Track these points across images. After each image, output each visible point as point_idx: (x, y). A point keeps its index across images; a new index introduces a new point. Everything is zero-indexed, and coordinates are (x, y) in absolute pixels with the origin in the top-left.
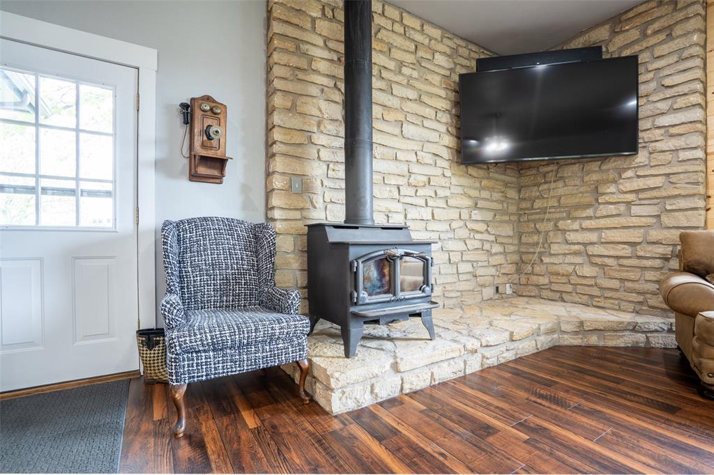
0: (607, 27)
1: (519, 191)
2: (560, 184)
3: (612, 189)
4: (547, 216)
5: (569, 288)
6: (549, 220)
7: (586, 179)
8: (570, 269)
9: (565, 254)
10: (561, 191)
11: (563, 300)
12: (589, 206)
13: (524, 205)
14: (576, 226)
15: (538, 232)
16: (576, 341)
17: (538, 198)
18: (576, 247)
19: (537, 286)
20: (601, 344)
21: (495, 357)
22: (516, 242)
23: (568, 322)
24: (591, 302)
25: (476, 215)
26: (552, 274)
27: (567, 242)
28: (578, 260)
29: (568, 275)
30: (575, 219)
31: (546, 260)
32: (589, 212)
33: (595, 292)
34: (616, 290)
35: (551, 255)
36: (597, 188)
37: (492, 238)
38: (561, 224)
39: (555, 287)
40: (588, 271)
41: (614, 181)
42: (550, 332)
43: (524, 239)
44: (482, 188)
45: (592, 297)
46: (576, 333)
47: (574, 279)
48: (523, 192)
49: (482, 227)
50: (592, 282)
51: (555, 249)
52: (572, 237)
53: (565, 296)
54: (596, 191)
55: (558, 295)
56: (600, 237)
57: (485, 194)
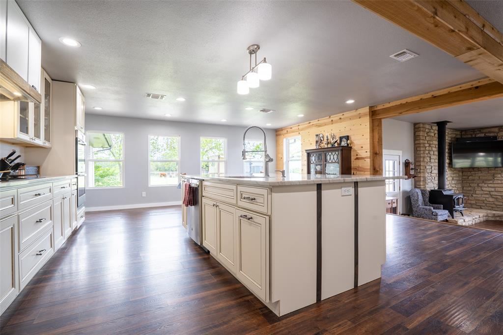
0: (497, 128)
1: (462, 173)
2: (480, 172)
3: (499, 176)
4: (475, 182)
5: (484, 205)
6: (476, 183)
7: (490, 172)
8: (484, 199)
9: (482, 194)
10: (480, 175)
11: (482, 208)
12: (491, 180)
13: (464, 177)
14: (486, 186)
15: (471, 186)
16: (493, 219)
17: (471, 176)
18: (486, 192)
19: (470, 204)
20: (500, 220)
21: (478, 221)
22: (461, 189)
23: (490, 214)
24: (492, 209)
25: (453, 182)
26: (476, 200)
27: (482, 190)
28: (487, 196)
29: (483, 201)
30: (485, 184)
31: (474, 196)
32: (491, 182)
33: (494, 206)
34: (501, 205)
35: (476, 194)
36: (494, 175)
37: (456, 189)
38: (480, 185)
39: (478, 204)
40: (491, 199)
41: (500, 174)
42: (486, 216)
43: (464, 188)
44: (454, 174)
45: (492, 207)
46: (492, 217)
47: (485, 202)
48: (464, 173)
49: (454, 186)
50: (493, 203)
51: (477, 192)
52: (484, 189)
53: (482, 207)
54: (494, 176)
55: (479, 207)
56: (495, 190)
57: (455, 175)
